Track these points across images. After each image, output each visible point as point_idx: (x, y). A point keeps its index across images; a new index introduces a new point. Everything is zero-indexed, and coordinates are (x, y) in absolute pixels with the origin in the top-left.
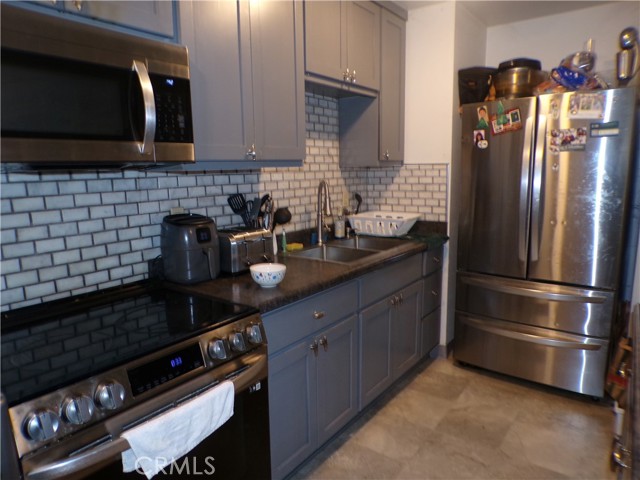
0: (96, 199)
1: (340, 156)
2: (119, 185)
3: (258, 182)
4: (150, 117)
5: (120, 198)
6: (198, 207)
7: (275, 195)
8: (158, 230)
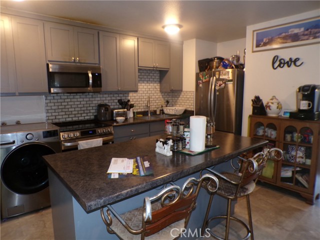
0: (82, 100)
1: (161, 88)
2: (88, 96)
3: (128, 96)
4: (91, 81)
5: (88, 99)
6: (109, 103)
7: (131, 100)
8: (96, 108)
